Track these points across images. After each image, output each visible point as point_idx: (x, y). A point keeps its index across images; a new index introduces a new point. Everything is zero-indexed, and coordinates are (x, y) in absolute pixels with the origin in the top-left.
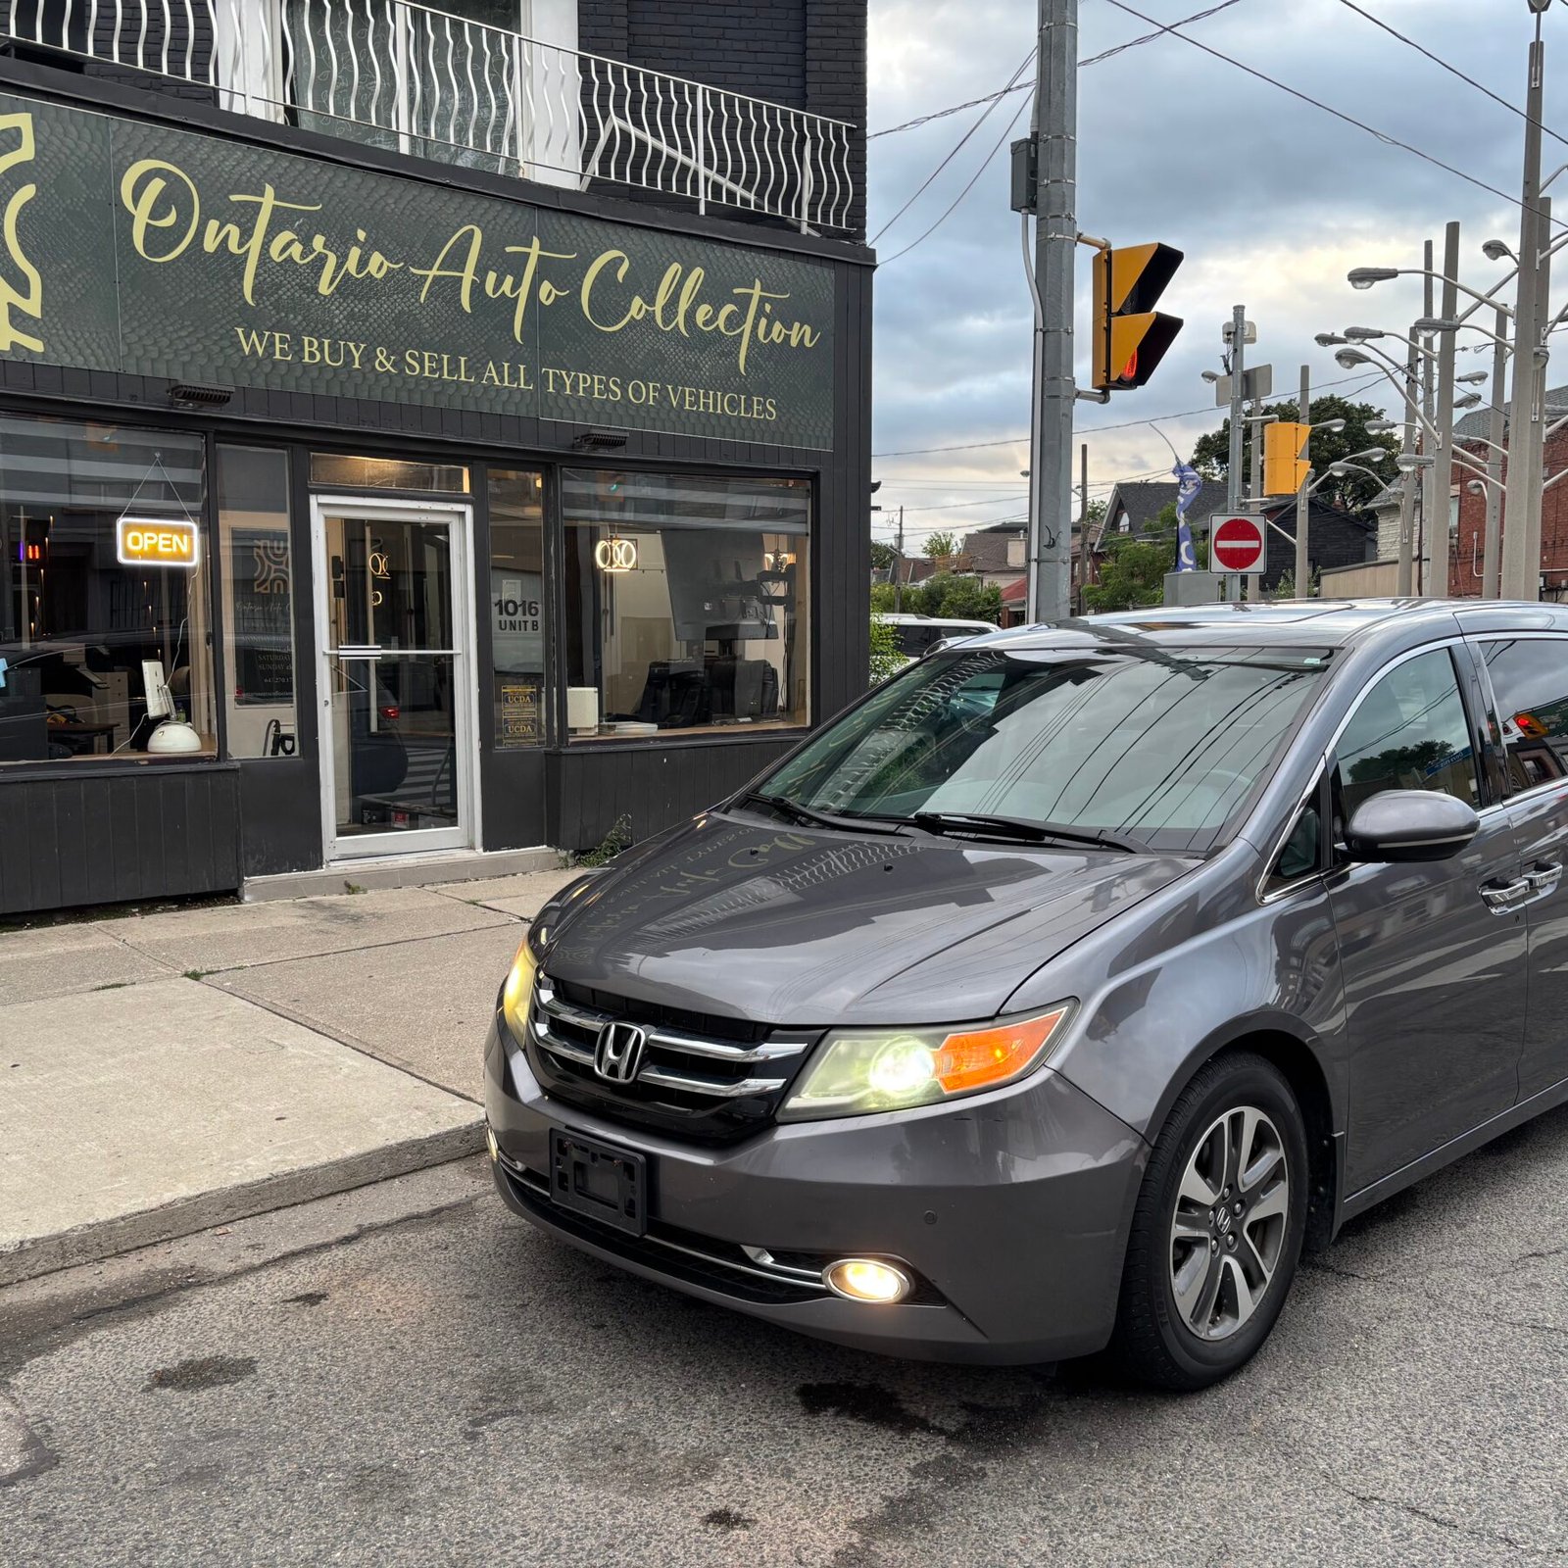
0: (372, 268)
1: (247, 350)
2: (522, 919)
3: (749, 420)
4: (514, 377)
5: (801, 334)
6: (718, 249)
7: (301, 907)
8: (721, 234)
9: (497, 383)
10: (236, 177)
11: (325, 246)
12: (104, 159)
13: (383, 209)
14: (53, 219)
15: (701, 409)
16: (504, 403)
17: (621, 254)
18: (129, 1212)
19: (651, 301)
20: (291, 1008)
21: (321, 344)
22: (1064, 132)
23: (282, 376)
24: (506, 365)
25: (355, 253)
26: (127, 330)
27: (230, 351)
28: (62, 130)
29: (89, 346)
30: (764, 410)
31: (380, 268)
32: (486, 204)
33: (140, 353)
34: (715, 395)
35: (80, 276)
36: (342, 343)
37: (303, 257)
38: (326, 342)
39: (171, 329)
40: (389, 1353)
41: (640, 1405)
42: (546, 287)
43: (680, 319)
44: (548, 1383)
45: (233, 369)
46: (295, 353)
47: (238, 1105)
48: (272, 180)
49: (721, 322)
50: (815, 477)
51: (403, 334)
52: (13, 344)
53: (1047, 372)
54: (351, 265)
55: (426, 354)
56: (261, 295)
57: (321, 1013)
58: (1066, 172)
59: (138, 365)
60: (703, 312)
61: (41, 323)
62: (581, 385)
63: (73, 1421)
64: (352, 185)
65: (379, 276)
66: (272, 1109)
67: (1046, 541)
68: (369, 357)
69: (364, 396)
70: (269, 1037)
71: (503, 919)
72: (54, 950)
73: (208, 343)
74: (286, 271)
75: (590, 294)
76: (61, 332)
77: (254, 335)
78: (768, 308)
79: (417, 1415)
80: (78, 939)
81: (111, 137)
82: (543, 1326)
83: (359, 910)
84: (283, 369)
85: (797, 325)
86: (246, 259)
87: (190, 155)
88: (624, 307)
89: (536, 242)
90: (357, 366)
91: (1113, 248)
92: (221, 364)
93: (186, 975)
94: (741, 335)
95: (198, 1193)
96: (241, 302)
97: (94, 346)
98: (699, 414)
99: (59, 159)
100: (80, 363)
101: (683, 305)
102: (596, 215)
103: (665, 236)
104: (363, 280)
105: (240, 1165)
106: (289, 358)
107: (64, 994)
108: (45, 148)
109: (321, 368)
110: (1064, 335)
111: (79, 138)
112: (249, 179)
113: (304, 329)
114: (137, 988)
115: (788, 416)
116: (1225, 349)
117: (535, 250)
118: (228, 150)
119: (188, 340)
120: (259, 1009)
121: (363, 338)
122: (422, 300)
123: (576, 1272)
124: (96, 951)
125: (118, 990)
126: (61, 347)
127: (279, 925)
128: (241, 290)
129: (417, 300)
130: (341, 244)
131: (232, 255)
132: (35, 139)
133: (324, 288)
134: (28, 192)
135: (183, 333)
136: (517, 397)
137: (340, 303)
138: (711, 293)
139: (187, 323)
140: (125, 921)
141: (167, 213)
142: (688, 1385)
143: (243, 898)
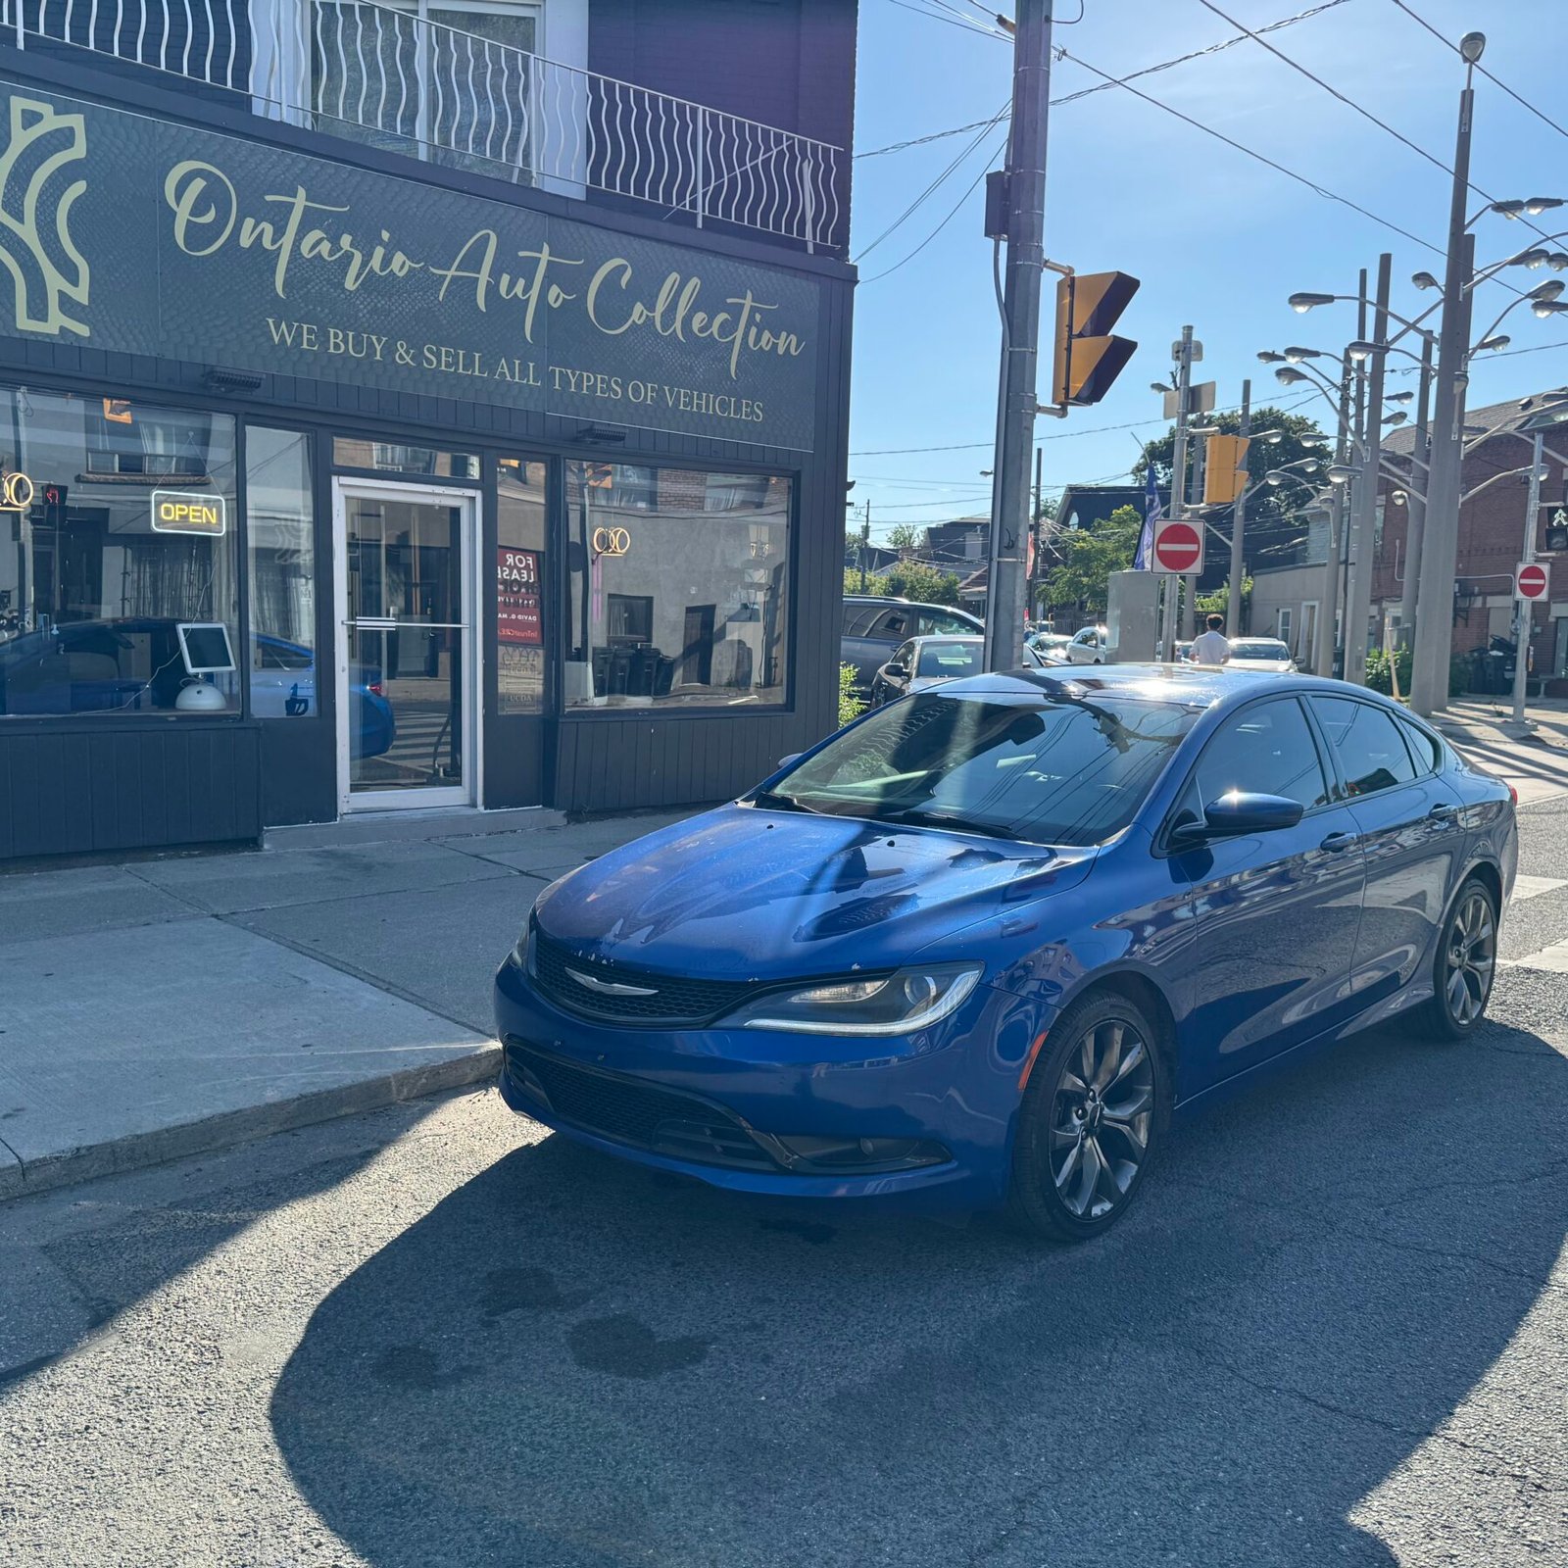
0: (395, 266)
1: (276, 339)
2: (520, 871)
3: (738, 421)
4: (524, 374)
5: (787, 343)
6: (712, 259)
7: (317, 855)
8: (717, 245)
9: (509, 378)
10: (272, 179)
11: (352, 245)
12: (150, 159)
13: (406, 212)
14: (102, 213)
15: (695, 409)
16: (515, 397)
17: (625, 263)
18: (173, 1125)
19: (651, 308)
20: (312, 947)
21: (346, 337)
22: (1035, 167)
23: (309, 365)
24: (517, 362)
25: (379, 252)
26: (167, 318)
28: (112, 132)
29: (131, 332)
30: (751, 412)
31: (402, 267)
32: (501, 208)
33: (178, 339)
34: (708, 397)
35: (125, 267)
36: (365, 336)
37: (330, 255)
38: (351, 334)
39: (207, 318)
41: (637, 1299)
42: (555, 290)
43: (678, 325)
45: (263, 357)
46: (322, 344)
47: (266, 1032)
48: (305, 183)
49: (715, 329)
50: (797, 474)
51: (423, 330)
52: (62, 329)
53: (1011, 388)
54: (376, 263)
55: (443, 349)
56: (292, 288)
57: (340, 952)
58: (1036, 203)
59: (175, 350)
60: (699, 319)
61: (88, 309)
62: (585, 383)
64: (379, 188)
65: (401, 274)
66: (299, 1036)
67: (1006, 541)
68: (390, 350)
69: (384, 386)
70: (293, 972)
71: (502, 871)
72: (87, 889)
73: (241, 332)
74: (315, 267)
75: (596, 298)
76: (107, 318)
77: (283, 325)
78: (758, 317)
79: (439, 1305)
80: (110, 880)
81: (157, 139)
83: (371, 860)
84: (310, 358)
85: (784, 334)
86: (279, 254)
87: (230, 157)
88: (626, 312)
89: (546, 248)
90: (378, 358)
91: (1075, 275)
92: (252, 351)
93: (216, 916)
94: (733, 342)
96: (273, 295)
97: (136, 332)
98: (692, 413)
99: (108, 157)
100: (122, 347)
101: (681, 313)
102: (602, 223)
103: (666, 247)
104: (386, 278)
105: (271, 1086)
106: (315, 348)
107: (100, 930)
108: (95, 147)
109: (345, 359)
111: (128, 139)
112: (283, 181)
113: (330, 321)
114: (167, 926)
115: (774, 418)
116: (1174, 365)
117: (545, 256)
118: (265, 153)
119: (222, 329)
120: (283, 948)
121: (385, 332)
122: (441, 298)
124: (126, 891)
125: (149, 927)
126: (105, 332)
127: (297, 871)
128: (273, 283)
129: (436, 298)
130: (366, 243)
131: (266, 250)
132: (87, 139)
133: (350, 284)
134: (79, 188)
135: (218, 323)
136: (527, 392)
137: (365, 299)
138: (707, 302)
139: (222, 312)
140: (152, 864)
141: (207, 210)
142: (679, 1283)
143: (262, 846)
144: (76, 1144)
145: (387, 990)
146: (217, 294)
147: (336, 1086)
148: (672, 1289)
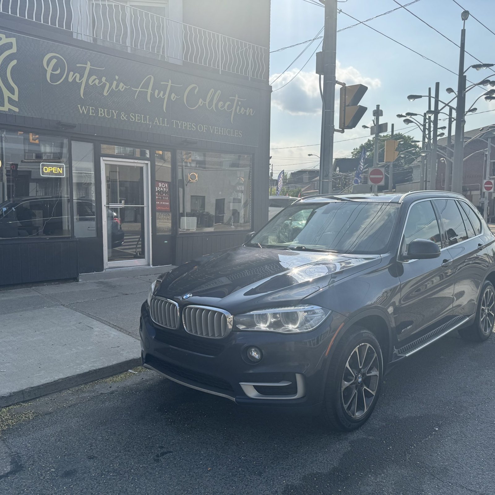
0: (120, 87)
1: (81, 112)
3: (234, 137)
4: (163, 123)
5: (249, 111)
6: (225, 85)
7: (97, 283)
8: (226, 80)
9: (158, 124)
10: (79, 59)
11: (106, 80)
12: (38, 53)
13: (123, 69)
14: (22, 70)
15: (220, 133)
16: (160, 130)
17: (196, 85)
18: (44, 383)
19: (205, 101)
20: (94, 315)
21: (104, 111)
22: (332, 50)
23: (92, 120)
24: (161, 119)
25: (115, 83)
26: (44, 105)
27: (76, 112)
28: (25, 43)
29: (32, 110)
30: (238, 134)
31: (122, 88)
32: (155, 69)
33: (48, 112)
34: (224, 129)
35: (30, 88)
36: (111, 110)
37: (99, 84)
38: (106, 110)
39: (58, 105)
40: (129, 431)
41: (211, 449)
42: (173, 95)
43: (214, 106)
45: (77, 118)
46: (96, 113)
47: (79, 347)
48: (90, 60)
49: (226, 107)
50: (253, 154)
51: (129, 108)
52: (9, 109)
53: (326, 123)
54: (114, 86)
55: (137, 115)
56: (86, 95)
57: (104, 317)
58: (333, 62)
59: (48, 116)
60: (220, 104)
61: (18, 103)
62: (184, 126)
63: (27, 454)
64: (114, 62)
65: (122, 90)
67: (325, 174)
68: (119, 115)
69: (117, 127)
70: (88, 325)
72: (20, 296)
73: (69, 109)
74: (94, 88)
75: (187, 98)
76: (24, 105)
77: (83, 107)
78: (240, 103)
79: (139, 453)
80: (27, 293)
81: (40, 46)
83: (115, 284)
84: (92, 118)
85: (248, 109)
86: (82, 84)
87: (65, 52)
88: (197, 102)
89: (170, 81)
90: (115, 118)
91: (346, 86)
92: (73, 116)
93: (63, 305)
94: (232, 111)
95: (66, 377)
96: (80, 97)
97: (34, 110)
98: (219, 135)
99: (24, 52)
100: (30, 115)
101: (215, 102)
102: (188, 73)
103: (209, 80)
104: (117, 91)
105: (79, 367)
106: (94, 115)
107: (23, 311)
108: (20, 49)
109: (104, 118)
110: (331, 112)
111: (30, 46)
112: (83, 60)
113: (99, 106)
114: (46, 309)
115: (245, 136)
116: (373, 118)
117: (170, 84)
118: (76, 50)
119: (63, 109)
120: (85, 316)
121: (117, 109)
122: (135, 98)
124: (33, 297)
126: (24, 110)
127: (90, 289)
128: (80, 93)
130: (111, 80)
131: (77, 82)
132: (17, 46)
133: (105, 94)
134: (14, 62)
135: (62, 107)
136: (164, 129)
137: (110, 98)
138: (223, 98)
139: (63, 103)
140: (42, 287)
141: (58, 70)
142: (226, 443)
143: (79, 280)
144: (10, 391)
145: (120, 331)
146: (61, 97)
147: (102, 367)
148: (223, 445)
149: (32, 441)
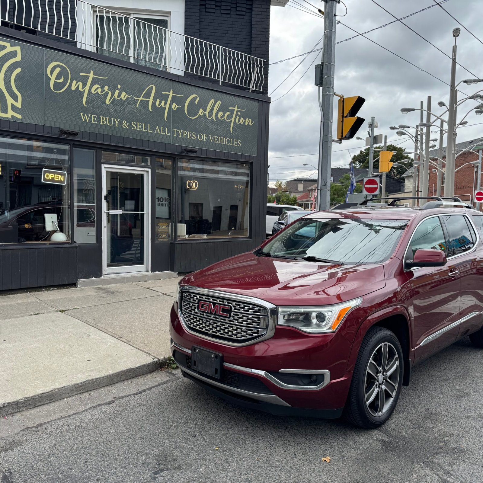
0: (122, 96)
1: (83, 120)
2: (163, 294)
3: (233, 146)
4: (164, 131)
5: (248, 122)
6: (225, 95)
7: (95, 289)
8: (226, 90)
9: (159, 133)
10: (82, 68)
11: (108, 89)
12: (42, 61)
13: (126, 79)
14: (26, 79)
15: (219, 143)
16: (161, 139)
17: (196, 96)
18: (39, 393)
19: (205, 110)
20: (92, 322)
21: (106, 119)
22: (331, 62)
23: (94, 128)
24: (162, 127)
25: (117, 92)
26: (47, 113)
27: (78, 120)
28: (30, 52)
29: (35, 117)
30: (237, 143)
31: (124, 97)
32: (157, 79)
33: (51, 119)
34: (223, 139)
35: (34, 96)
36: (113, 119)
37: (101, 92)
38: (108, 118)
39: (60, 113)
40: (125, 446)
41: (210, 467)
42: (174, 104)
43: (214, 116)
44: (178, 458)
45: (79, 125)
46: (98, 121)
47: (75, 355)
48: (93, 69)
49: (225, 117)
50: (252, 163)
51: (131, 117)
52: (12, 116)
53: (324, 134)
54: (116, 95)
55: (138, 123)
56: (89, 103)
57: (102, 324)
58: (332, 74)
59: (50, 123)
60: (220, 114)
61: (21, 110)
62: (184, 134)
63: (19, 470)
64: (117, 71)
65: (124, 99)
66: (86, 357)
67: (323, 184)
68: (120, 123)
69: (119, 135)
70: (85, 332)
71: (157, 294)
72: (18, 302)
73: (72, 117)
74: (96, 96)
75: (187, 108)
76: (27, 113)
77: (86, 115)
78: (239, 113)
79: (135, 470)
80: (25, 298)
81: (45, 55)
82: (176, 436)
83: (113, 290)
84: (94, 126)
85: (247, 119)
86: (84, 92)
87: (68, 61)
88: (197, 112)
89: (171, 91)
90: (117, 126)
91: (345, 97)
92: (75, 124)
93: (60, 311)
94: (231, 121)
95: (62, 386)
96: (82, 105)
97: (37, 117)
98: (218, 144)
99: (28, 61)
100: (32, 122)
101: (215, 112)
102: (190, 83)
103: (210, 91)
104: (119, 100)
105: (76, 377)
106: (96, 123)
107: (21, 316)
108: (24, 57)
109: (106, 126)
110: (330, 123)
111: (35, 55)
112: (86, 69)
113: (101, 114)
114: (44, 315)
115: (244, 145)
116: (369, 129)
117: (171, 94)
118: (80, 60)
119: (65, 116)
120: (82, 323)
121: (119, 118)
123: (186, 416)
124: (31, 302)
125: (37, 315)
126: (27, 117)
127: (89, 295)
128: (82, 102)
129: (136, 107)
130: (113, 89)
131: (80, 91)
132: (21, 54)
133: (107, 102)
134: (18, 70)
135: (64, 114)
136: (165, 137)
137: (112, 107)
138: (223, 109)
139: (66, 111)
140: (40, 293)
141: (61, 78)
142: (226, 459)
143: (77, 286)
144: (3, 402)
145: (118, 338)
146: (64, 105)
147: (99, 377)
148: (223, 462)
149: (25, 456)
